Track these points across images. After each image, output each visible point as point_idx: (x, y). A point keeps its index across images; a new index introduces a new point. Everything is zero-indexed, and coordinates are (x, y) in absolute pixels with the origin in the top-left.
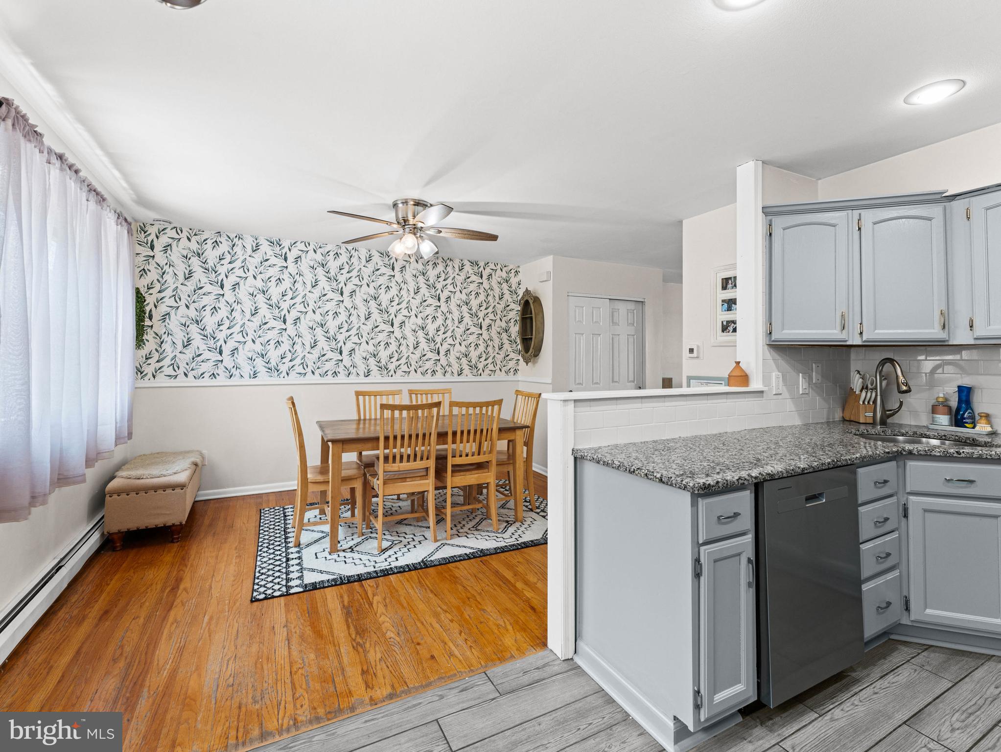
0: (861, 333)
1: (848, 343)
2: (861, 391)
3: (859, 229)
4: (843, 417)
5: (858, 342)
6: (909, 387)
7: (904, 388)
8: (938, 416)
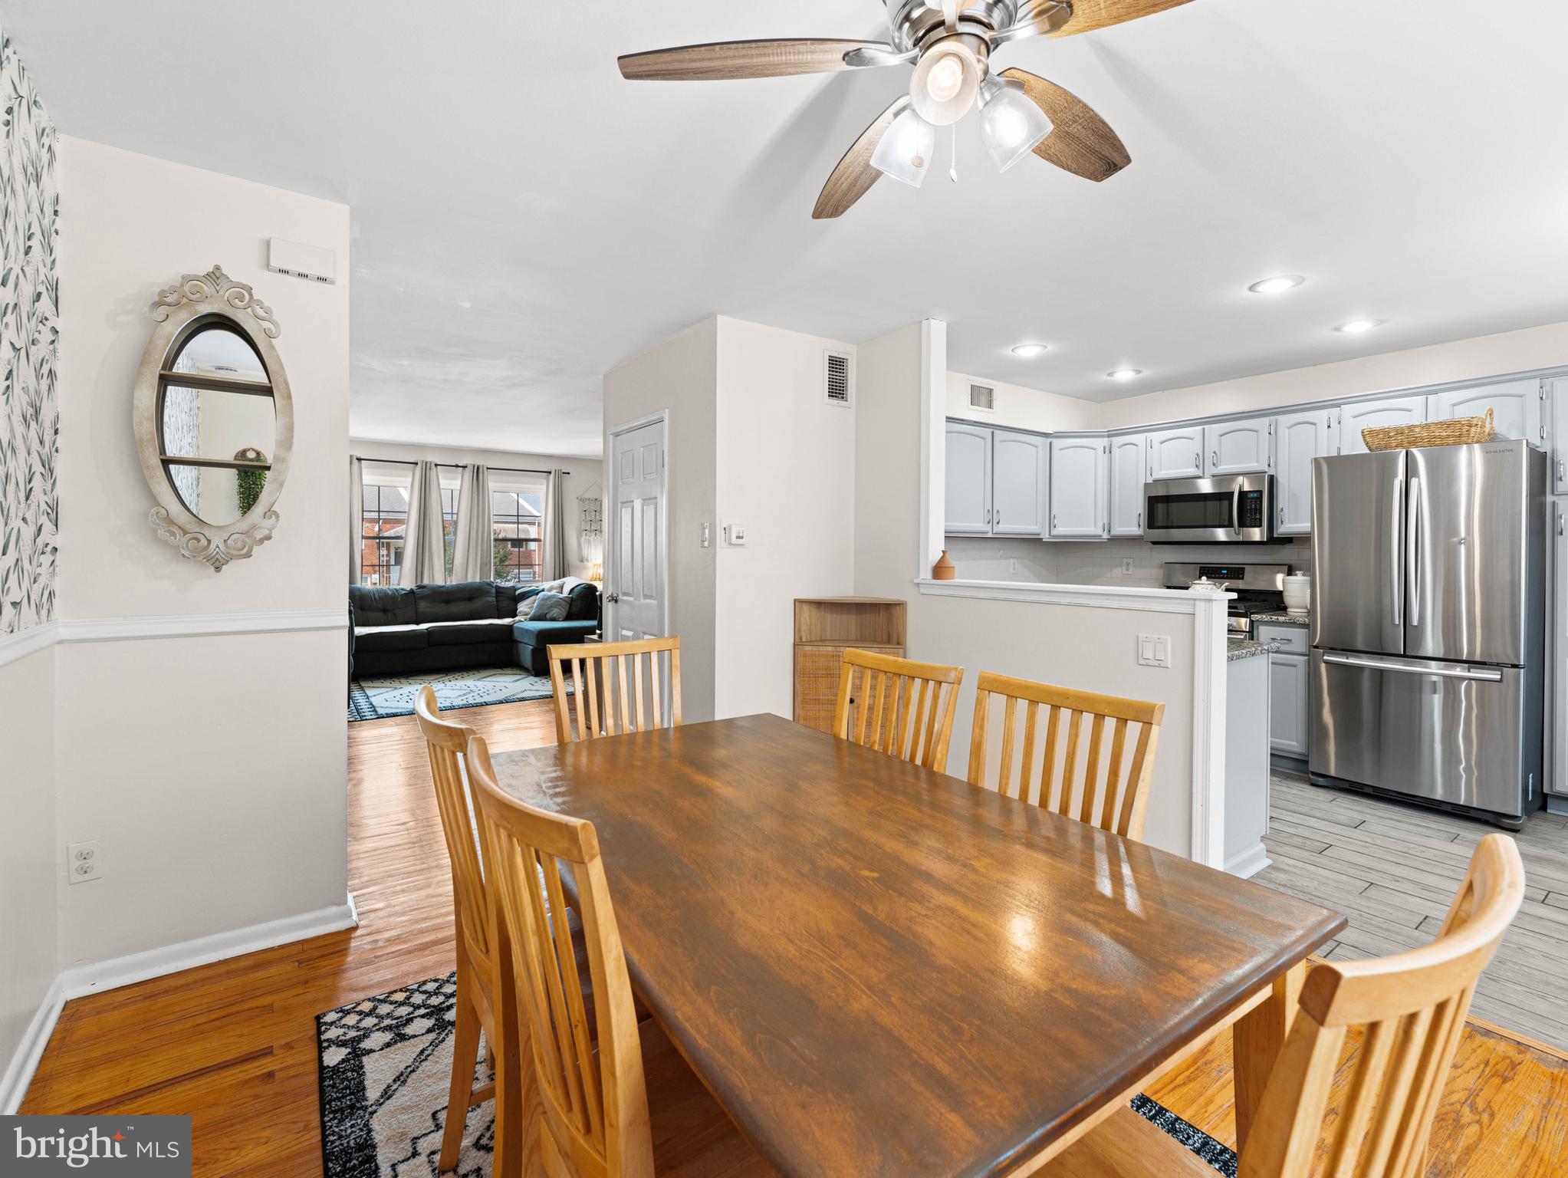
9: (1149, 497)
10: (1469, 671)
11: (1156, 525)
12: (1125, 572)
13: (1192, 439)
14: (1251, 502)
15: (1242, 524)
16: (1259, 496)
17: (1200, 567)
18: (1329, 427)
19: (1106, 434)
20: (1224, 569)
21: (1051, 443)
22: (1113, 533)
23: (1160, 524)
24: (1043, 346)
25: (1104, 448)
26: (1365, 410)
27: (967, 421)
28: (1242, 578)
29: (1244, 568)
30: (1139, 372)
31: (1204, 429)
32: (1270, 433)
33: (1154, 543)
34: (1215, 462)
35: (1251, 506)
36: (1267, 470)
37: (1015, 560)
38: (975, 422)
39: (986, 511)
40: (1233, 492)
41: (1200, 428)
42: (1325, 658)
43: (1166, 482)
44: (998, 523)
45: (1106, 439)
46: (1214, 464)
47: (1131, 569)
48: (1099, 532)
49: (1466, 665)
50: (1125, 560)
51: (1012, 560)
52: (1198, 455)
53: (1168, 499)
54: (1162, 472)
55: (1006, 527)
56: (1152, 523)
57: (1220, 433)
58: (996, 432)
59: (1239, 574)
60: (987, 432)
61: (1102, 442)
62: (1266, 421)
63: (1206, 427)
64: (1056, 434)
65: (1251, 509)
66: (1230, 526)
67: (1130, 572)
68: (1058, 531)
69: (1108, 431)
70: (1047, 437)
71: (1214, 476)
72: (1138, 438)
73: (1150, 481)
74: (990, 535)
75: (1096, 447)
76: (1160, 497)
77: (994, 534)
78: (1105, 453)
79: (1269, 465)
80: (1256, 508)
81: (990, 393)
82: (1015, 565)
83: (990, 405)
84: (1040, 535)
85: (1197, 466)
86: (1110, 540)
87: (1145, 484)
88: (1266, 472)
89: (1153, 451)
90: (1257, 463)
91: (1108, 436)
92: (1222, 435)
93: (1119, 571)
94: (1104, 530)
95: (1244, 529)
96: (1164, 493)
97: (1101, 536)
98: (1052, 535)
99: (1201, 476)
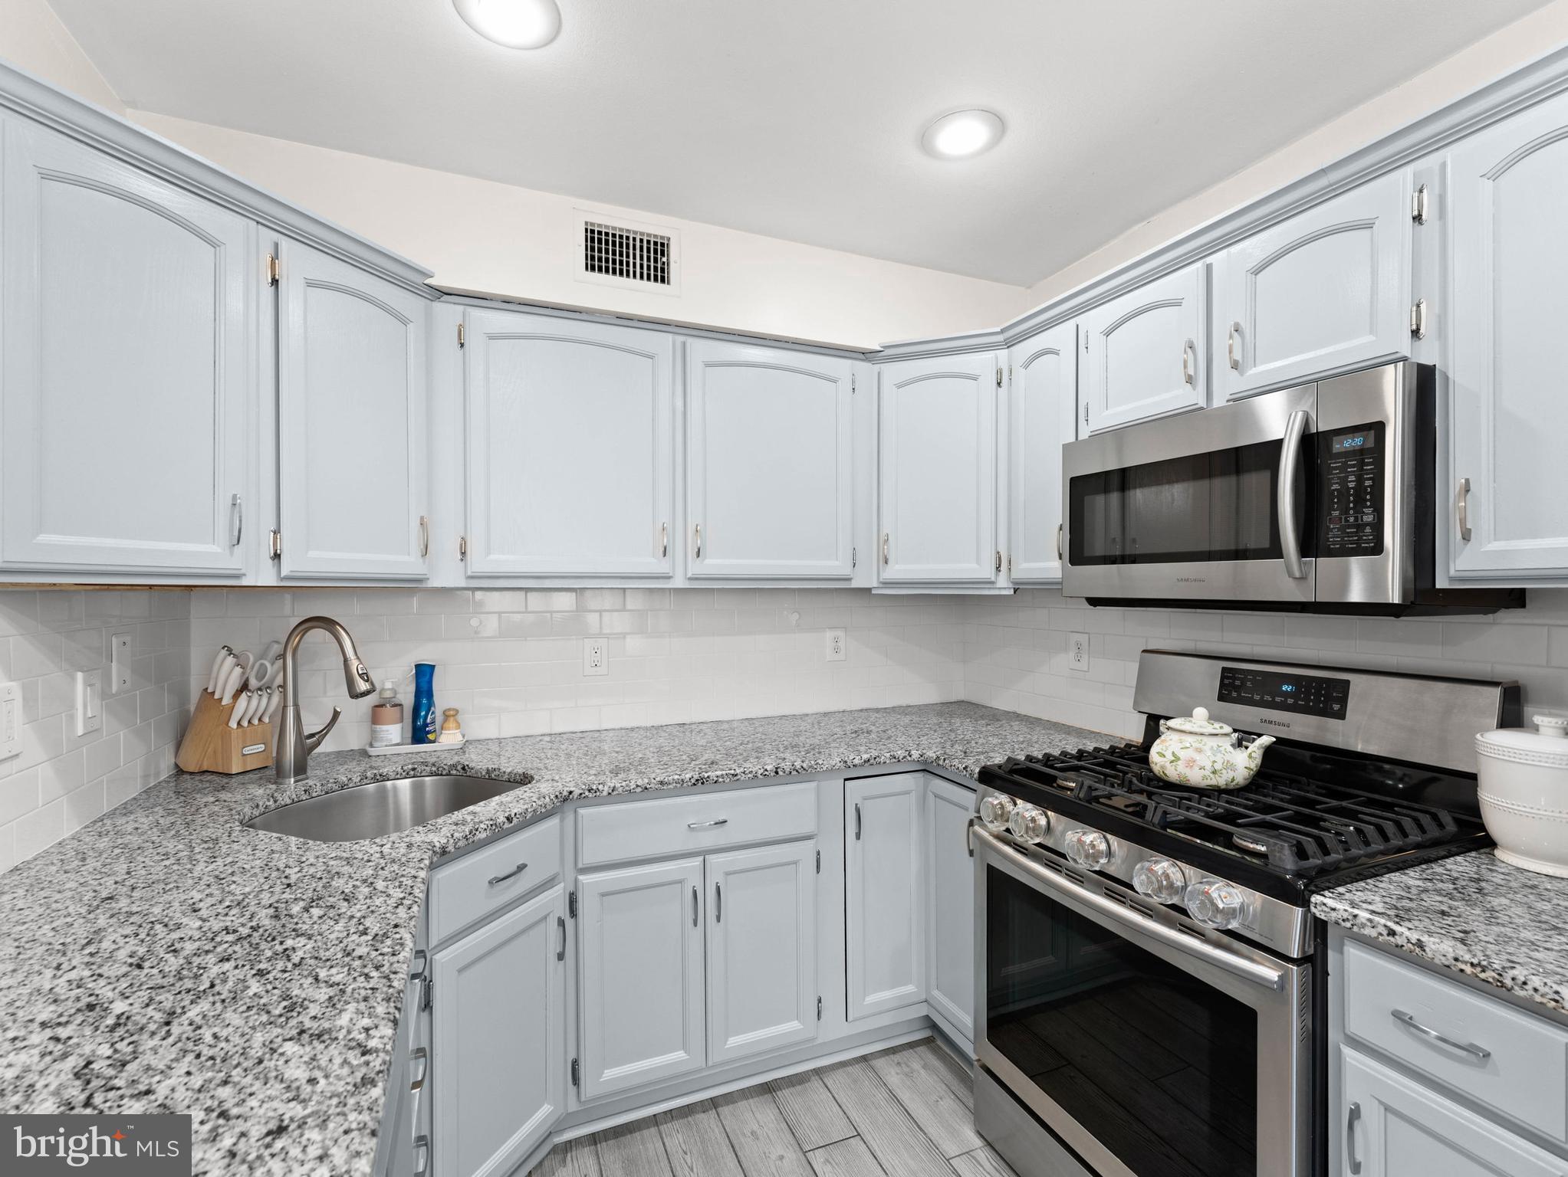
0: (277, 556)
1: (245, 582)
2: (236, 695)
3: (275, 282)
4: (176, 766)
5: (266, 577)
6: (372, 684)
7: (363, 686)
8: (385, 727)
9: (1072, 480)
11: (1087, 553)
12: (1075, 664)
13: (1179, 304)
14: (1345, 466)
16: (1371, 444)
17: (1224, 669)
19: (1001, 338)
20: (1292, 681)
21: (879, 374)
22: (1015, 575)
23: (1099, 551)
25: (999, 372)
27: (582, 311)
28: (1343, 716)
29: (1348, 682)
31: (1209, 267)
32: (1418, 219)
33: (1094, 602)
34: (1236, 355)
35: (1344, 481)
36: (1406, 352)
37: (840, 633)
38: (616, 316)
39: (659, 528)
40: (1280, 442)
41: (1202, 262)
43: (1119, 434)
44: (699, 554)
45: (1003, 353)
46: (1235, 366)
47: (1085, 657)
48: (986, 571)
50: (1074, 639)
51: (829, 635)
52: (1192, 347)
53: (1123, 479)
54: (1115, 410)
55: (723, 564)
56: (1078, 553)
57: (1253, 263)
58: (694, 342)
59: (1333, 699)
61: (983, 363)
63: (1215, 256)
64: (888, 352)
65: (1344, 492)
66: (1275, 551)
67: (1083, 665)
68: (897, 571)
69: (1002, 331)
70: (867, 360)
71: (1235, 400)
72: (1061, 336)
73: (1084, 435)
74: (679, 582)
75: (977, 372)
76: (1107, 474)
77: (690, 579)
78: (999, 384)
79: (1416, 333)
80: (1360, 488)
81: (659, 249)
82: (841, 644)
83: (661, 275)
84: (849, 580)
85: (1190, 380)
86: (1015, 591)
87: (1066, 448)
88: (1404, 359)
89: (1091, 362)
90: (1371, 332)
91: (1009, 344)
92: (1257, 271)
93: (1064, 661)
94: (998, 569)
95: (1322, 561)
96: (1112, 465)
97: (992, 583)
98: (881, 580)
99: (1202, 403)
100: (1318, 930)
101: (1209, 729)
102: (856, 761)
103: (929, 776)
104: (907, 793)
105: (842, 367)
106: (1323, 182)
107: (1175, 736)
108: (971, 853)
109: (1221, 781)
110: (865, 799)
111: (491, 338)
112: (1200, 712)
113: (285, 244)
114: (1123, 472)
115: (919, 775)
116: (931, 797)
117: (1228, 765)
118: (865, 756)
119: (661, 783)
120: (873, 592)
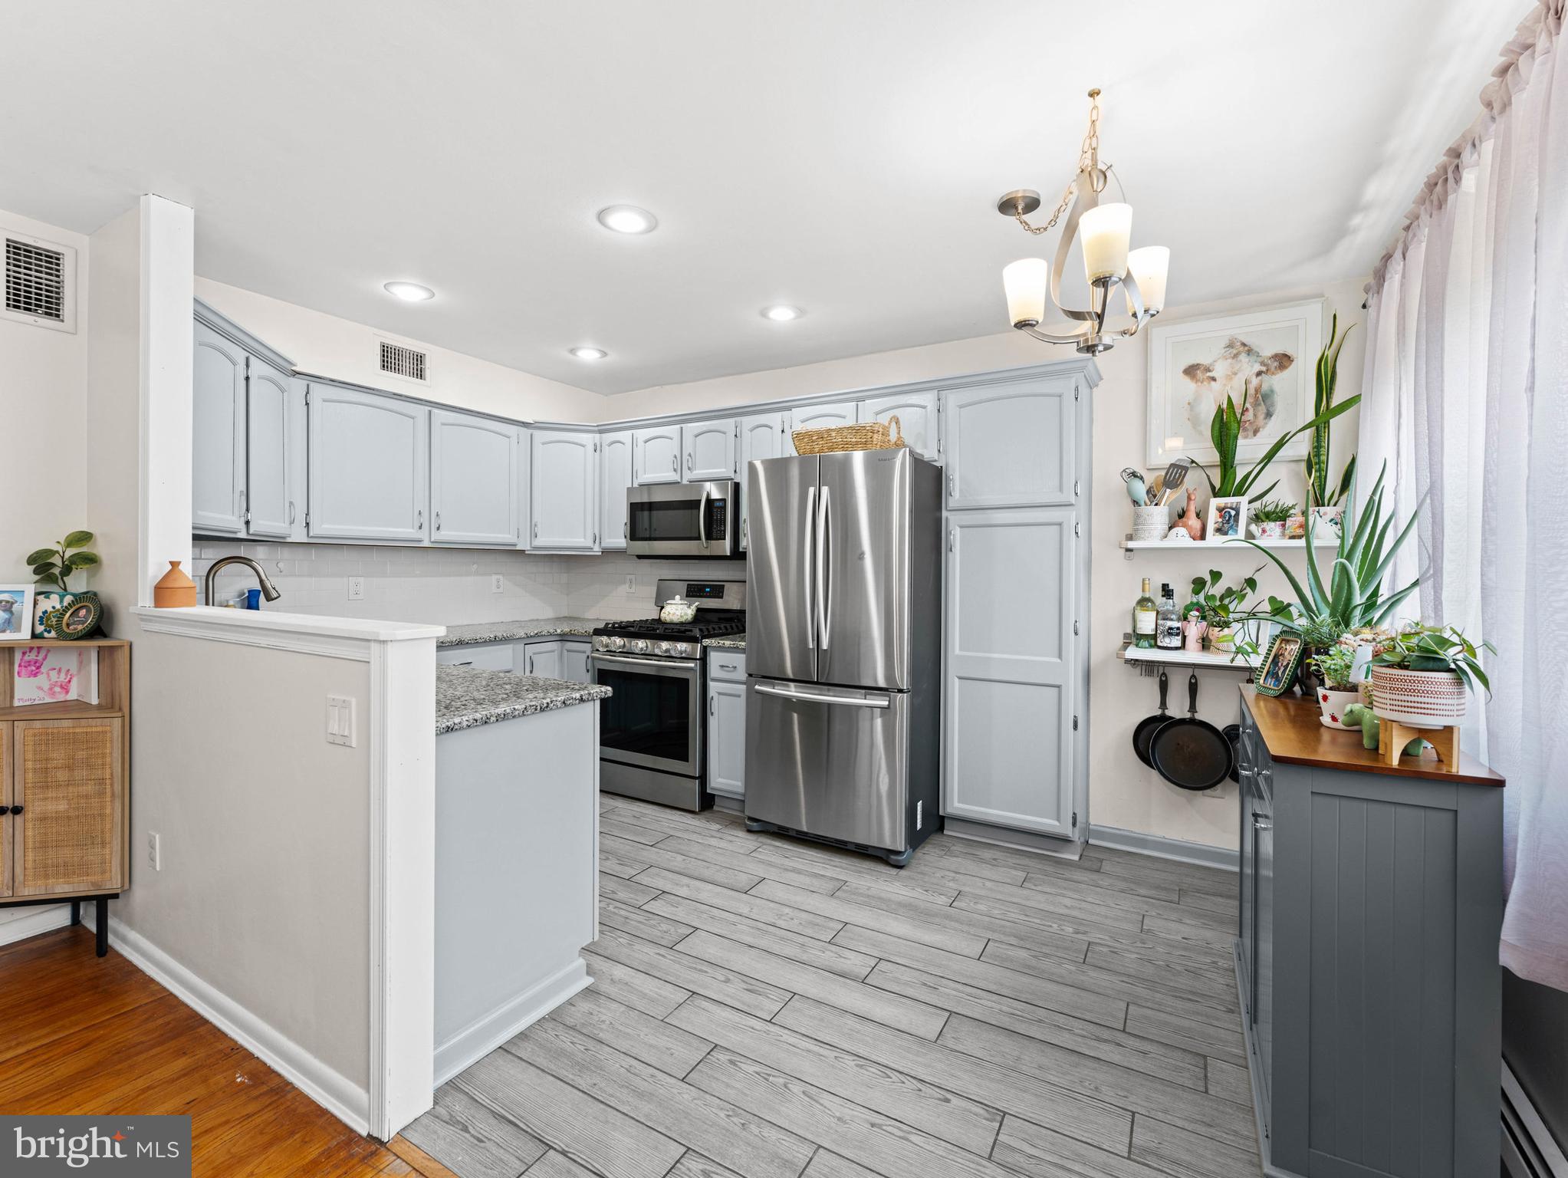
0: (247, 522)
5: (243, 533)
7: (275, 595)
9: (631, 504)
10: (865, 699)
11: (637, 536)
12: (629, 590)
13: (672, 439)
14: (716, 512)
15: (709, 537)
16: (724, 505)
17: (688, 585)
18: (783, 431)
19: (596, 429)
20: (708, 586)
21: (532, 435)
22: (603, 545)
23: (643, 536)
24: (429, 290)
25: (595, 445)
26: (812, 414)
27: (378, 390)
28: (722, 597)
29: (724, 586)
30: (604, 354)
31: (682, 428)
32: (735, 436)
33: (640, 557)
34: (690, 466)
35: (716, 516)
36: (733, 477)
37: (501, 577)
38: (395, 394)
39: (416, 513)
40: (700, 500)
41: (678, 426)
42: (757, 687)
43: (648, 486)
44: (438, 528)
45: (598, 435)
46: (689, 469)
47: (634, 586)
48: (589, 543)
49: (863, 691)
50: (629, 577)
51: (494, 578)
52: (675, 457)
53: (651, 506)
54: (646, 476)
55: (450, 534)
56: (634, 535)
57: (696, 432)
58: (435, 411)
59: (719, 592)
60: (421, 411)
61: (588, 439)
62: (732, 421)
63: (682, 425)
64: (537, 425)
65: (716, 519)
66: (699, 538)
67: (633, 590)
68: (540, 542)
69: (597, 426)
70: (525, 427)
71: (690, 482)
72: (625, 436)
73: (636, 485)
74: (426, 544)
75: (584, 443)
76: (642, 503)
77: (433, 542)
78: (595, 451)
79: (735, 471)
80: (721, 519)
81: (420, 359)
82: (501, 583)
83: (420, 374)
84: (515, 545)
85: (675, 470)
86: (602, 552)
87: (628, 489)
88: (732, 479)
89: (638, 451)
90: (725, 468)
91: (601, 432)
92: (696, 436)
93: (623, 589)
94: (595, 542)
95: (712, 542)
96: (645, 499)
97: (592, 549)
98: (533, 546)
99: (679, 481)
100: (705, 650)
101: (680, 602)
102: (532, 634)
103: (564, 642)
104: (553, 651)
105: (512, 430)
106: (713, 414)
107: (669, 606)
108: (588, 671)
109: (683, 620)
110: (534, 654)
111: (324, 401)
112: (678, 597)
113: (252, 358)
114: (650, 504)
115: (559, 642)
116: (565, 652)
117: (686, 614)
118: (536, 632)
119: (442, 642)
120: (527, 552)
